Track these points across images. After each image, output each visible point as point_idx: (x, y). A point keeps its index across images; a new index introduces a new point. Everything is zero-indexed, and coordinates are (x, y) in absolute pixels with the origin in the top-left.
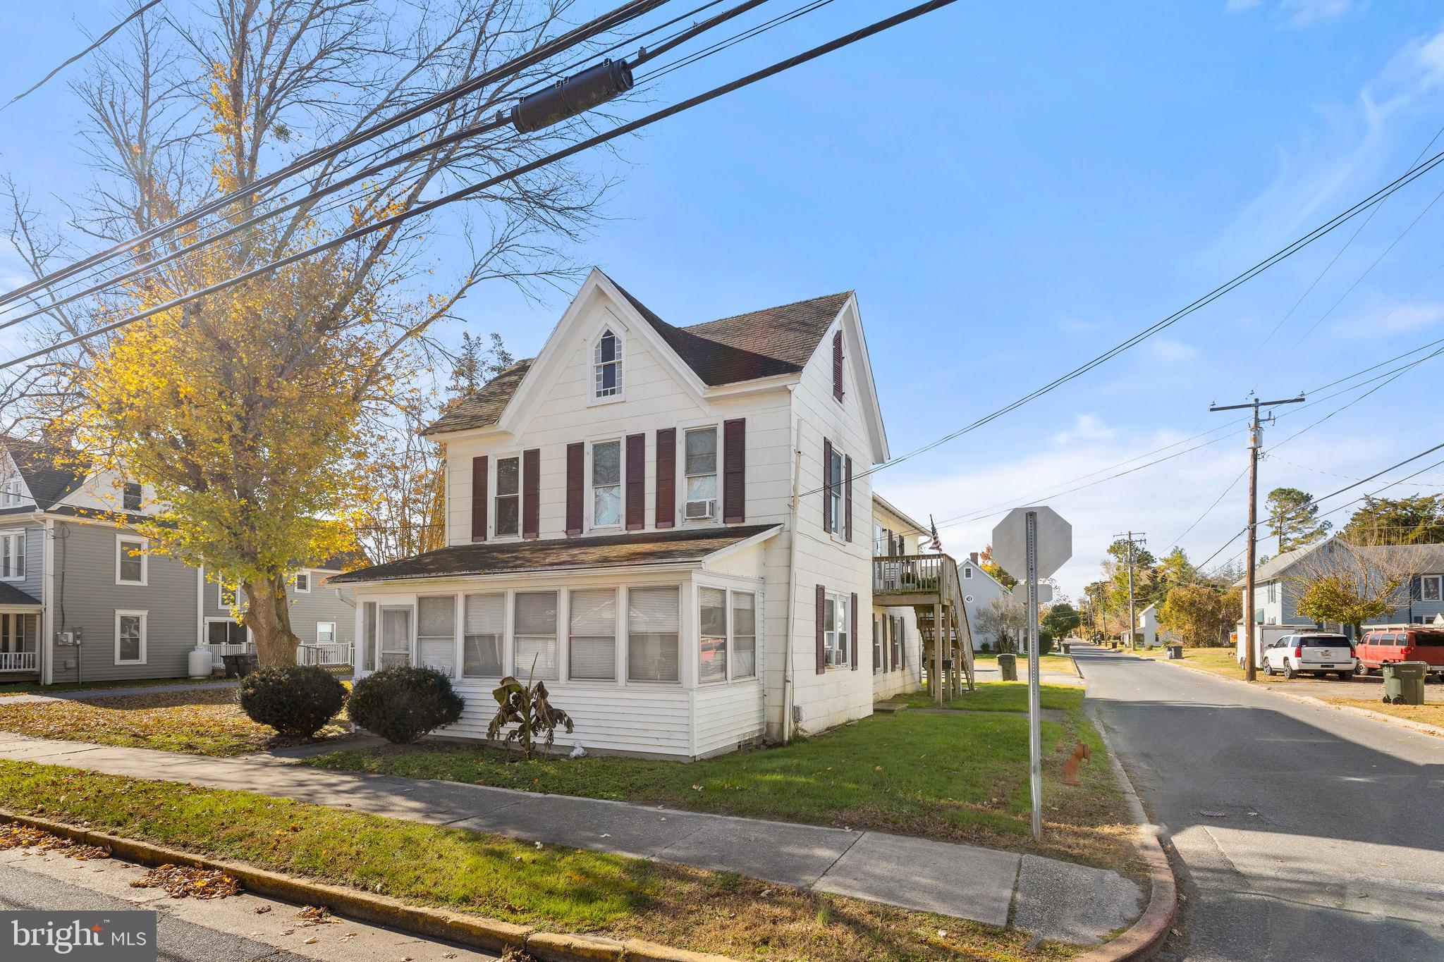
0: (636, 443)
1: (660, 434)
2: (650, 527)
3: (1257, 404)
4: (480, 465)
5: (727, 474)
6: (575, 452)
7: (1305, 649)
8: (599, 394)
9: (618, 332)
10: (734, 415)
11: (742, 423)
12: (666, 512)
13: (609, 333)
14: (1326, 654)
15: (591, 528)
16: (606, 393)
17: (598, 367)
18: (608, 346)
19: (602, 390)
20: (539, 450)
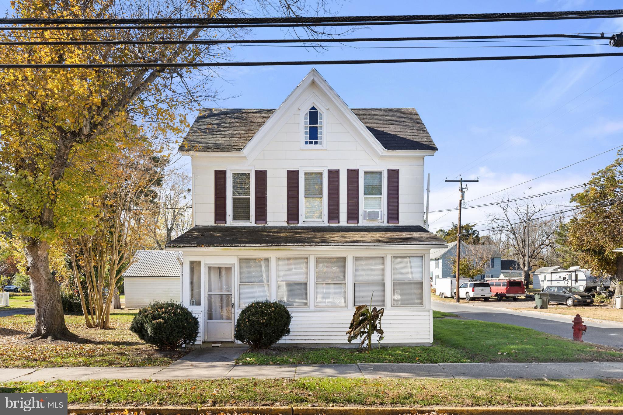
0: (334, 175)
1: (350, 171)
2: (343, 221)
3: (461, 181)
4: (220, 176)
5: (389, 197)
6: (293, 176)
7: (476, 288)
8: (306, 143)
9: (321, 109)
10: (393, 167)
11: (397, 171)
12: (353, 214)
13: (313, 108)
14: (482, 290)
15: (304, 221)
16: (311, 143)
17: (305, 127)
18: (313, 116)
19: (309, 141)
20: (266, 171)
